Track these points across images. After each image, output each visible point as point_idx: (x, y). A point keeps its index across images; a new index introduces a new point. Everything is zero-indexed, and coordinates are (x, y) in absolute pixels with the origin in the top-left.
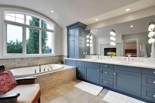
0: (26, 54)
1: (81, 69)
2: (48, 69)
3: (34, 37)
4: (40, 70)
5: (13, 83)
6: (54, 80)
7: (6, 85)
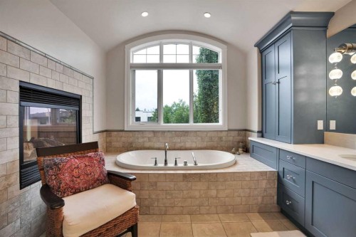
0: (162, 123)
1: (294, 181)
2: (186, 163)
3: (204, 88)
4: (166, 161)
5: (96, 176)
6: (197, 194)
7: (82, 178)
